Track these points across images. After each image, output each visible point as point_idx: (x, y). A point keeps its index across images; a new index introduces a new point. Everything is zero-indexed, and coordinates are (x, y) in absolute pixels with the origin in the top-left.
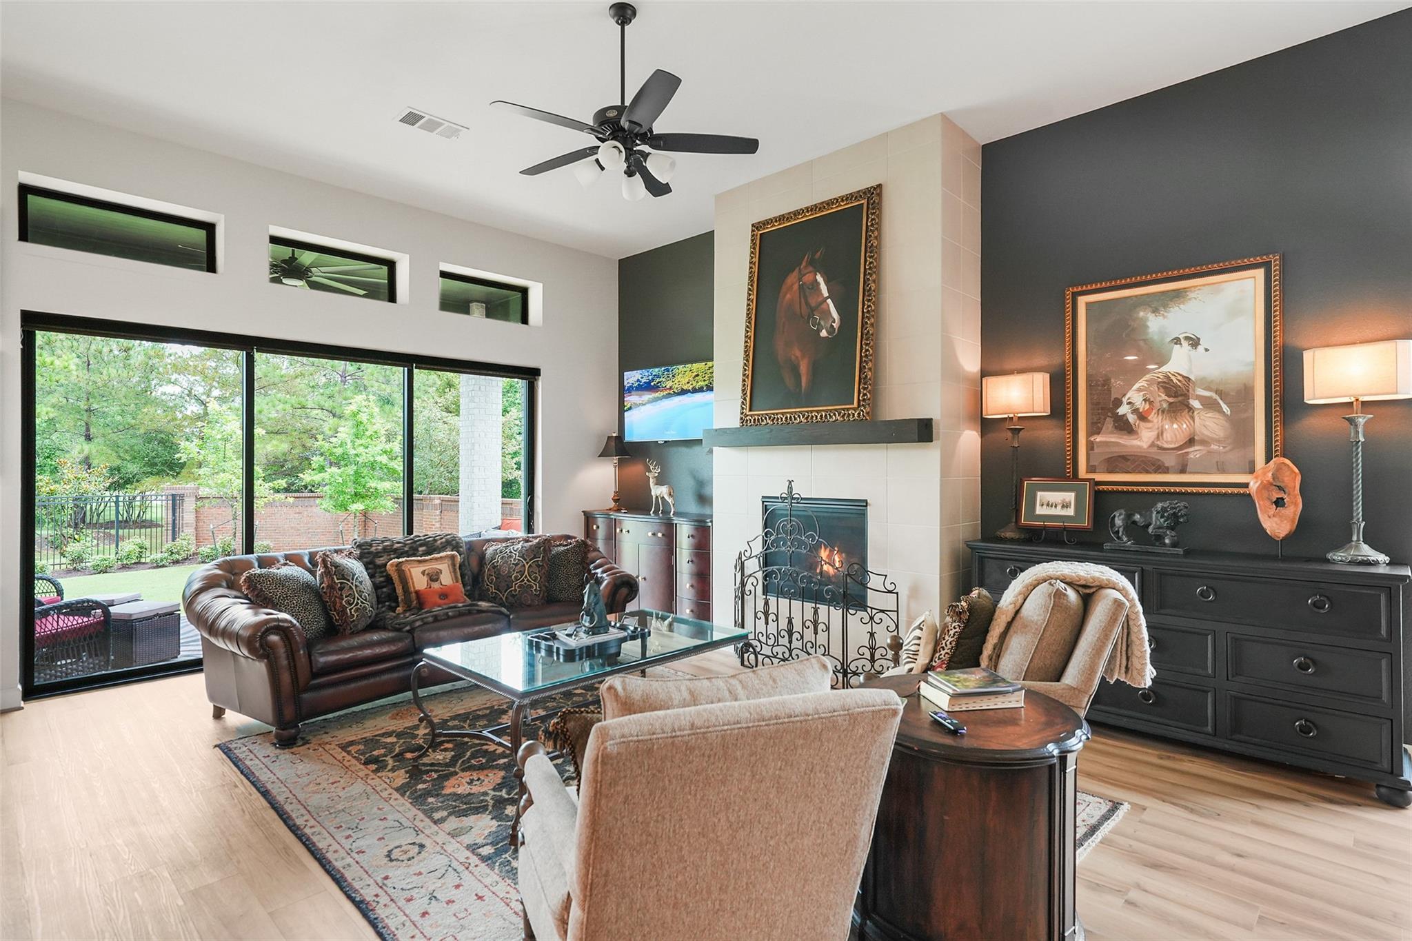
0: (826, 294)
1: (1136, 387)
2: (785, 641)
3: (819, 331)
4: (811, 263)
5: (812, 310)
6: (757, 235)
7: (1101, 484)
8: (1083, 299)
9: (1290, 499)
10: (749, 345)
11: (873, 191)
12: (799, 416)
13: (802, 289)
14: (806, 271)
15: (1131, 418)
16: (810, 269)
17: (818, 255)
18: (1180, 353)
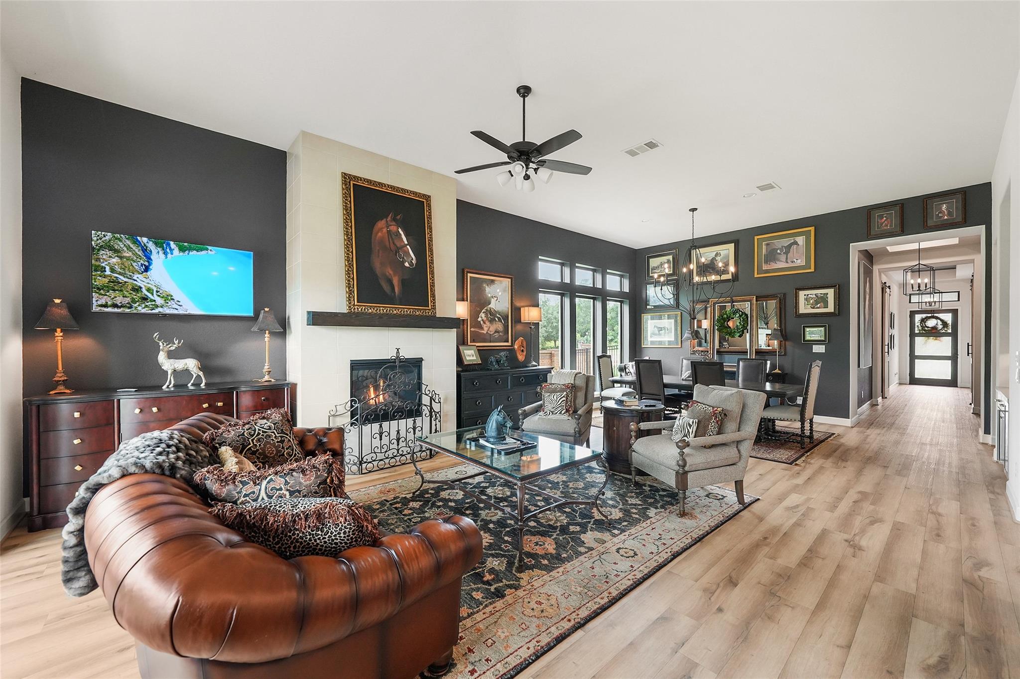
0: (406, 243)
1: (483, 311)
2: (395, 446)
3: (403, 262)
4: (394, 219)
5: (398, 250)
6: (350, 183)
7: (477, 346)
8: (469, 275)
9: (525, 350)
10: (351, 257)
11: (428, 198)
12: (396, 310)
13: (389, 232)
14: (392, 224)
15: (482, 322)
16: (394, 223)
17: (398, 217)
18: (493, 301)
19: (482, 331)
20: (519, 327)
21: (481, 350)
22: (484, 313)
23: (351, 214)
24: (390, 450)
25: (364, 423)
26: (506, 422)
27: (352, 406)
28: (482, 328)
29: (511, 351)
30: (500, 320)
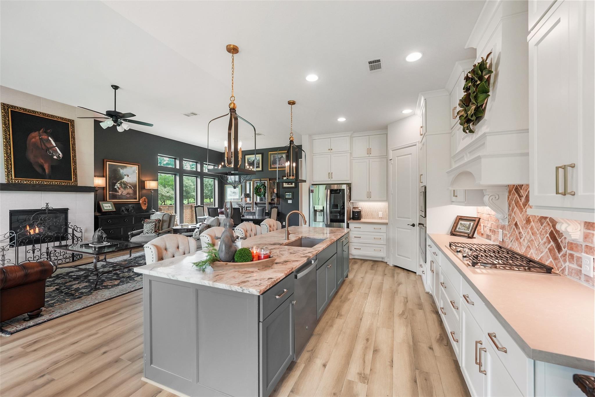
0: (54, 145)
1: (118, 183)
2: (45, 256)
4: (45, 132)
5: (48, 149)
6: (8, 109)
7: (113, 202)
8: (108, 163)
9: (147, 203)
10: (9, 152)
11: (72, 122)
12: (46, 182)
13: (41, 139)
14: (43, 134)
15: (117, 189)
16: (45, 134)
17: (49, 131)
18: (126, 177)
19: (118, 194)
20: (144, 191)
21: (116, 204)
22: (119, 183)
23: (9, 128)
24: (41, 258)
25: (20, 245)
26: (103, 235)
27: (10, 236)
28: (118, 192)
29: (138, 204)
30: (130, 187)
